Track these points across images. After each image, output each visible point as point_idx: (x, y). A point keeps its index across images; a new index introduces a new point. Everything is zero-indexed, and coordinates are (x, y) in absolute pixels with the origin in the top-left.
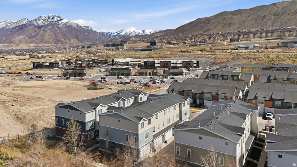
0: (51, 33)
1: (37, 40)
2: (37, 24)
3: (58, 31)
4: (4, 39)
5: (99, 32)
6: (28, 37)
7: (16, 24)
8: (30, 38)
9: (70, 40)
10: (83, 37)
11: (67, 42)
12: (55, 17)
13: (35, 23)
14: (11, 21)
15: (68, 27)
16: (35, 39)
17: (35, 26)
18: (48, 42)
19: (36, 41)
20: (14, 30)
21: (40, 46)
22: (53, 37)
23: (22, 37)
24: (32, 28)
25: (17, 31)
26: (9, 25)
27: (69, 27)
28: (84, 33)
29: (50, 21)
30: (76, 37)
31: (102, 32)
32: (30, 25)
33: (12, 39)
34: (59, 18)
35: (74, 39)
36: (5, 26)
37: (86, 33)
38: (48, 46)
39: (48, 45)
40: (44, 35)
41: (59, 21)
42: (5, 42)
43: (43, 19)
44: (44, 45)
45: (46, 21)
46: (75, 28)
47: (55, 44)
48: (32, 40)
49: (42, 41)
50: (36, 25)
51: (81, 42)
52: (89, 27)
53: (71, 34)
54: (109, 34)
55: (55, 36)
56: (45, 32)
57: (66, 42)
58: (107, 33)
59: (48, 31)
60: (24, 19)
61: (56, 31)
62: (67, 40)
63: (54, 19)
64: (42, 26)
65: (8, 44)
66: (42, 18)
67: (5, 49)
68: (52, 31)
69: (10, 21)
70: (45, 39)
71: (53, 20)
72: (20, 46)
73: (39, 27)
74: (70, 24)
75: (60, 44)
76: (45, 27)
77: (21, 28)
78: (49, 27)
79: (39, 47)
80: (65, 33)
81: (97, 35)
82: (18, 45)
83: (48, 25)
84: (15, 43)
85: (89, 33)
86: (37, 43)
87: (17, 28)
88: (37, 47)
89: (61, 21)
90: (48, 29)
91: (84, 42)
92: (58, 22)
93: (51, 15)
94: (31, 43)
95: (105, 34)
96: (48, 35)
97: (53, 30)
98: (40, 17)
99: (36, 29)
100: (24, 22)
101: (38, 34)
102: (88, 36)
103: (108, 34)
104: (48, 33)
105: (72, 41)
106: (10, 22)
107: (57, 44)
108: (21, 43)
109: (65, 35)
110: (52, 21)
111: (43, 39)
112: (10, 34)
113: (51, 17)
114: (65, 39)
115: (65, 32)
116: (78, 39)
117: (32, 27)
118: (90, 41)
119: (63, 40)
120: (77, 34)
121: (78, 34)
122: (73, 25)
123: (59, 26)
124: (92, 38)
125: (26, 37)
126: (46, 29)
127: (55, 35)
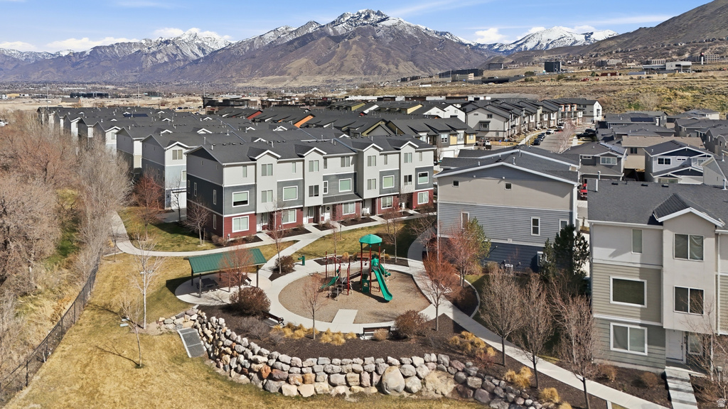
0: (361, 51)
1: (331, 67)
2: (335, 31)
3: (374, 47)
4: (271, 65)
5: (470, 45)
6: (314, 61)
7: (295, 35)
8: (318, 63)
9: (397, 66)
10: (427, 58)
11: (392, 71)
12: (372, 14)
13: (331, 30)
14: (286, 29)
15: (397, 34)
16: (327, 64)
17: (330, 36)
18: (352, 72)
19: (328, 70)
20: (290, 48)
21: (335, 79)
22: (363, 60)
23: (303, 61)
24: (323, 42)
25: (296, 48)
26: (282, 36)
27: (399, 35)
28: (432, 47)
29: (361, 24)
30: (413, 59)
31: (479, 44)
32: (321, 35)
33: (284, 66)
34: (379, 15)
35: (406, 64)
36: (275, 39)
37: (436, 49)
38: (351, 80)
39: (351, 77)
40: (346, 56)
41: (379, 22)
42: (273, 73)
43: (347, 20)
44: (343, 77)
45: (352, 25)
46: (410, 37)
47: (365, 75)
48: (321, 67)
49: (340, 70)
50: (333, 35)
51: (422, 69)
52: (445, 33)
53: (402, 51)
54: (496, 47)
55: (367, 58)
56: (346, 49)
57: (389, 71)
58: (491, 46)
59: (354, 46)
60: (310, 23)
61: (370, 45)
62: (392, 67)
63: (369, 19)
64: (343, 37)
65: (278, 77)
66: (346, 19)
67: (272, 87)
68: (362, 47)
69: (284, 28)
70: (346, 64)
71: (366, 22)
72: (300, 80)
73: (337, 39)
74: (400, 29)
75: (376, 76)
76: (349, 38)
77: (303, 41)
78: (357, 38)
79: (334, 81)
80: (388, 51)
81: (462, 51)
82: (295, 78)
83: (354, 34)
84: (289, 74)
85: (441, 46)
86: (330, 73)
87: (296, 44)
88: (330, 81)
89: (383, 23)
90: (355, 42)
91: (429, 69)
92: (377, 26)
93: (364, 10)
94: (320, 73)
95: (485, 47)
96: (353, 55)
97: (363, 44)
98: (342, 16)
99: (331, 43)
100: (311, 30)
101: (334, 53)
102: (439, 55)
103: (492, 47)
104: (353, 52)
105: (401, 69)
106: (285, 31)
107: (370, 74)
108: (301, 73)
109: (388, 54)
110: (365, 24)
111: (342, 65)
112: (282, 56)
113: (363, 16)
114: (387, 64)
115: (390, 47)
116: (414, 63)
117: (324, 38)
118: (441, 66)
119: (384, 65)
120: (415, 50)
121: (419, 50)
122: (408, 30)
123: (378, 34)
124: (449, 60)
125: (311, 62)
126: (351, 41)
127: (368, 56)
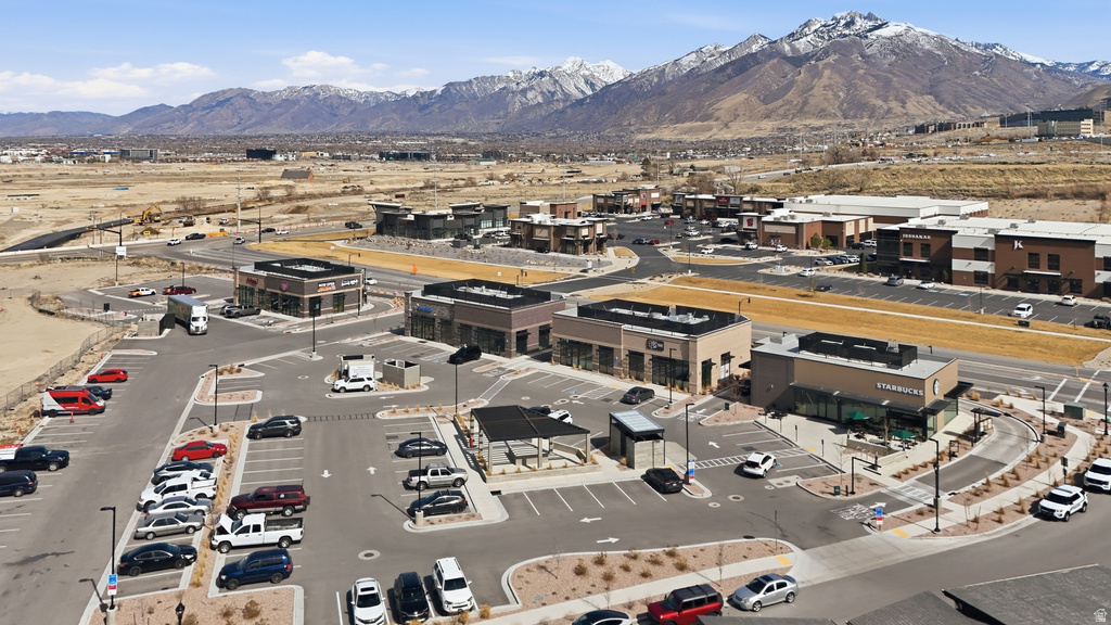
0: (837, 78)
1: (787, 107)
2: (794, 49)
3: (861, 72)
4: (689, 105)
5: (1042, 64)
6: (759, 97)
7: (730, 57)
8: (765, 101)
9: (903, 105)
10: (960, 89)
11: (894, 111)
12: (857, 19)
13: (787, 48)
14: (715, 48)
15: (903, 50)
16: (780, 102)
17: (785, 58)
18: (822, 114)
19: (781, 111)
20: (719, 77)
21: (794, 126)
22: (841, 94)
23: (740, 97)
24: (773, 67)
25: (730, 77)
26: (709, 59)
27: (907, 51)
28: (969, 70)
29: (839, 36)
30: (933, 90)
31: (1059, 64)
32: (770, 56)
33: (710, 105)
34: (870, 20)
35: (920, 98)
36: (698, 64)
37: (977, 73)
38: (821, 128)
39: (821, 123)
40: (812, 89)
41: (870, 31)
42: (692, 118)
43: (816, 31)
44: (807, 122)
45: (823, 38)
46: (929, 54)
47: (845, 118)
48: (770, 106)
49: (801, 111)
50: (790, 55)
51: (950, 107)
52: (994, 46)
53: (913, 78)
54: (1093, 68)
55: (849, 90)
56: (813, 78)
57: (889, 111)
58: (1082, 67)
59: (827, 72)
60: (754, 39)
61: (856, 69)
62: (894, 104)
63: (853, 27)
64: (807, 57)
65: (699, 123)
66: (813, 29)
67: (689, 140)
68: (840, 73)
69: (712, 48)
70: (812, 101)
71: (847, 32)
72: (733, 129)
73: (798, 60)
74: (909, 41)
75: (865, 120)
76: (818, 60)
77: (741, 67)
78: (831, 59)
79: (792, 129)
80: (888, 78)
81: (1028, 77)
82: (726, 126)
83: (826, 52)
84: (717, 120)
85: (987, 68)
86: (785, 116)
87: (729, 71)
88: (784, 130)
89: (877, 32)
90: (826, 66)
91: (964, 108)
92: (866, 37)
93: (844, 14)
94: (767, 116)
95: (1071, 69)
96: (825, 87)
97: (841, 67)
98: (806, 25)
99: (788, 68)
100: (755, 48)
101: (791, 84)
102: (983, 83)
103: (1084, 68)
104: (825, 81)
105: (912, 108)
106: (714, 52)
107: (855, 117)
108: (736, 117)
109: (887, 84)
110: (845, 36)
111: (805, 103)
112: (706, 91)
113: (843, 22)
114: (885, 101)
115: (890, 72)
116: (936, 97)
117: (775, 61)
118: (988, 101)
119: (879, 102)
120: (936, 75)
121: (943, 74)
122: (922, 40)
123: (868, 51)
124: (1003, 90)
125: (753, 99)
126: (820, 64)
127: (850, 86)
